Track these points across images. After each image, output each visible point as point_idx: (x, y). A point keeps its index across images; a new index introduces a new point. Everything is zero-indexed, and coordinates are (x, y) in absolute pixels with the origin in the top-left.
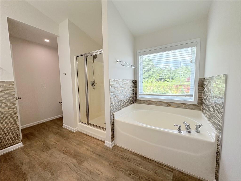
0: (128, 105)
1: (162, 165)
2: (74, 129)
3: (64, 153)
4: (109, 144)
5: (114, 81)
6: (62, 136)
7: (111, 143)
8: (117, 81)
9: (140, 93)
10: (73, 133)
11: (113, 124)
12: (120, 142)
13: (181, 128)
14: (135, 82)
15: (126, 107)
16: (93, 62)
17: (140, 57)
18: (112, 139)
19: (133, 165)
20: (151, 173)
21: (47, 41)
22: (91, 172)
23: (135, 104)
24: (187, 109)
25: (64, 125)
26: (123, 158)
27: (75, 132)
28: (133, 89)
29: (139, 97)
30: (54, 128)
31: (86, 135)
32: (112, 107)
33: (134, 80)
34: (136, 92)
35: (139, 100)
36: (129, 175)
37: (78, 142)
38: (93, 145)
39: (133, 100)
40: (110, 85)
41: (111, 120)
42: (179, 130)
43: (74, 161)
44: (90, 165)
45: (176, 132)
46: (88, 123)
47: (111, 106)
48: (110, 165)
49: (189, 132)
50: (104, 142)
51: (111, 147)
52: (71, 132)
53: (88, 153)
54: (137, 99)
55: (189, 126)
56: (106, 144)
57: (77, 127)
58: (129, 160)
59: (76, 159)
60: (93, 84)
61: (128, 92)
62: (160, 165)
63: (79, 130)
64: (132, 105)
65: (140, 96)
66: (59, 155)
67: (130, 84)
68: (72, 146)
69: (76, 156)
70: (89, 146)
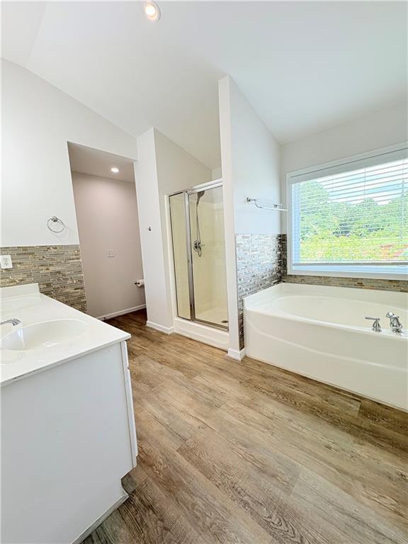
0: (269, 286)
1: (340, 390)
2: (169, 330)
3: (160, 362)
4: (235, 353)
5: (243, 237)
6: (150, 339)
7: (239, 352)
8: (248, 237)
9: (293, 262)
10: (167, 335)
11: (241, 317)
12: (255, 351)
13: (380, 322)
14: (282, 240)
15: (264, 288)
16: (198, 203)
17: (293, 185)
18: (240, 345)
19: (283, 387)
20: (317, 399)
21: (115, 170)
22: (210, 390)
23: (283, 283)
24: (401, 291)
25: (149, 323)
26: (263, 376)
27: (169, 333)
28: (279, 253)
29: (291, 270)
30: (132, 327)
31: (191, 339)
32: (239, 287)
33: (280, 236)
34: (285, 260)
35: (291, 276)
36: (276, 399)
37: (181, 350)
38: (205, 354)
39: (279, 275)
40: (236, 245)
41: (240, 310)
42: (376, 326)
43: (180, 374)
44: (207, 381)
45: (368, 329)
46: (193, 318)
47: (238, 285)
48: (241, 383)
49: (398, 331)
50: (227, 352)
51: (240, 359)
52: (163, 334)
53: (200, 364)
54: (288, 273)
55: (396, 319)
56: (229, 354)
57: (172, 325)
58: (275, 379)
59: (183, 372)
60: (198, 246)
61: (269, 260)
62: (337, 391)
63: (176, 331)
64: (276, 286)
65: (294, 268)
66: (153, 364)
67: (273, 244)
68: (171, 353)
69: (180, 367)
70: (200, 356)
